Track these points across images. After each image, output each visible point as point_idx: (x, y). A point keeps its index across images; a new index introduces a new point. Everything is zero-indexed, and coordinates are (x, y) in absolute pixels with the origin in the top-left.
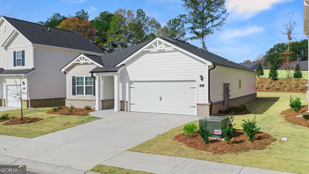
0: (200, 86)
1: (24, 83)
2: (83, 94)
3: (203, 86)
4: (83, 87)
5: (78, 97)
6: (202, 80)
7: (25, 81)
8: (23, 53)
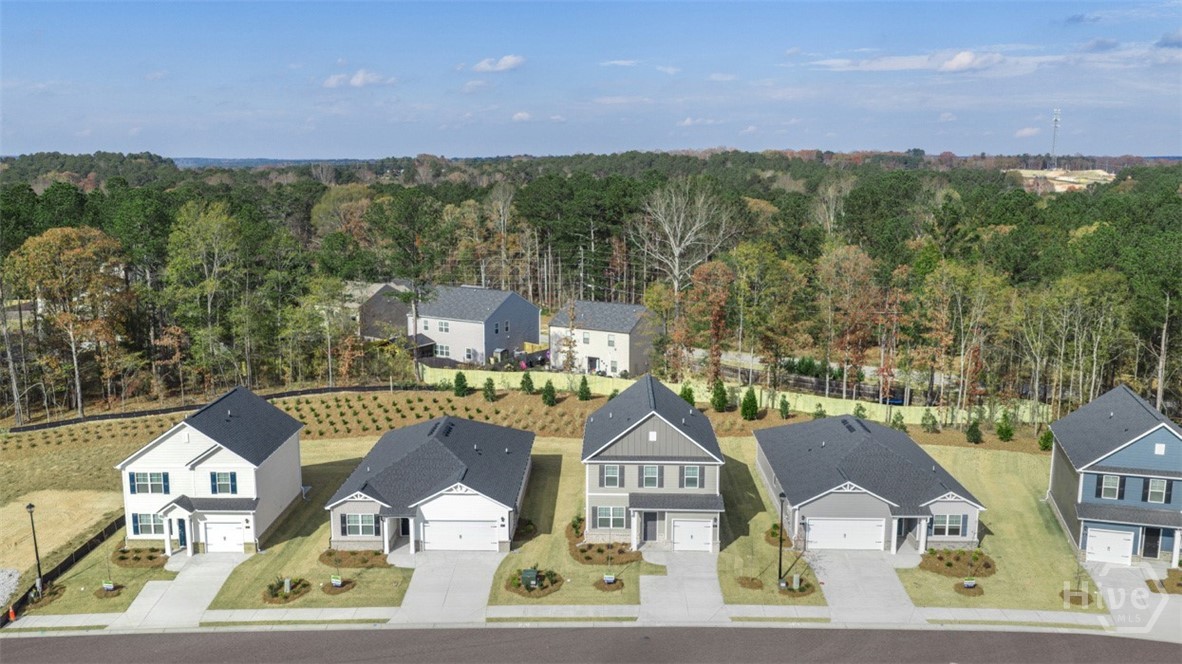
0: (501, 525)
1: (247, 521)
2: (358, 533)
3: (504, 525)
4: (359, 526)
5: (350, 537)
6: (503, 520)
7: (251, 518)
8: (233, 476)
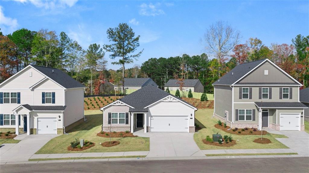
0: (191, 118)
1: (60, 117)
2: (117, 123)
3: (192, 118)
4: (117, 119)
5: (113, 125)
6: (191, 116)
7: (62, 115)
8: (54, 94)
